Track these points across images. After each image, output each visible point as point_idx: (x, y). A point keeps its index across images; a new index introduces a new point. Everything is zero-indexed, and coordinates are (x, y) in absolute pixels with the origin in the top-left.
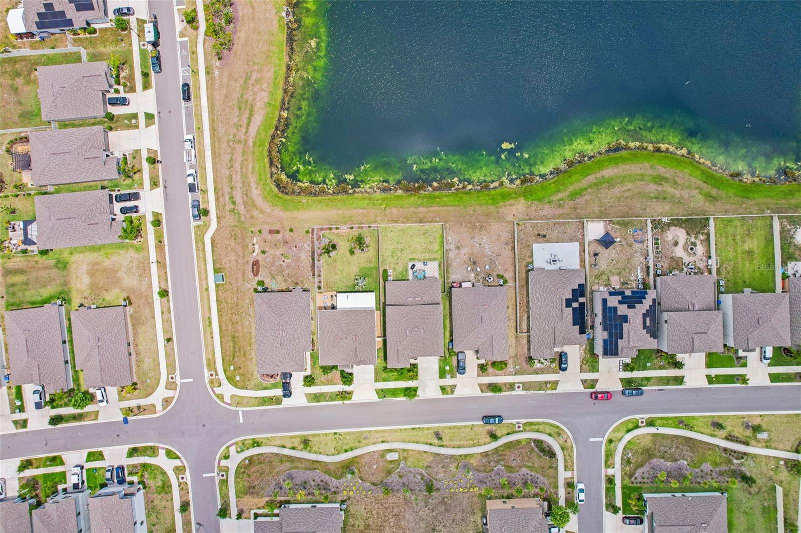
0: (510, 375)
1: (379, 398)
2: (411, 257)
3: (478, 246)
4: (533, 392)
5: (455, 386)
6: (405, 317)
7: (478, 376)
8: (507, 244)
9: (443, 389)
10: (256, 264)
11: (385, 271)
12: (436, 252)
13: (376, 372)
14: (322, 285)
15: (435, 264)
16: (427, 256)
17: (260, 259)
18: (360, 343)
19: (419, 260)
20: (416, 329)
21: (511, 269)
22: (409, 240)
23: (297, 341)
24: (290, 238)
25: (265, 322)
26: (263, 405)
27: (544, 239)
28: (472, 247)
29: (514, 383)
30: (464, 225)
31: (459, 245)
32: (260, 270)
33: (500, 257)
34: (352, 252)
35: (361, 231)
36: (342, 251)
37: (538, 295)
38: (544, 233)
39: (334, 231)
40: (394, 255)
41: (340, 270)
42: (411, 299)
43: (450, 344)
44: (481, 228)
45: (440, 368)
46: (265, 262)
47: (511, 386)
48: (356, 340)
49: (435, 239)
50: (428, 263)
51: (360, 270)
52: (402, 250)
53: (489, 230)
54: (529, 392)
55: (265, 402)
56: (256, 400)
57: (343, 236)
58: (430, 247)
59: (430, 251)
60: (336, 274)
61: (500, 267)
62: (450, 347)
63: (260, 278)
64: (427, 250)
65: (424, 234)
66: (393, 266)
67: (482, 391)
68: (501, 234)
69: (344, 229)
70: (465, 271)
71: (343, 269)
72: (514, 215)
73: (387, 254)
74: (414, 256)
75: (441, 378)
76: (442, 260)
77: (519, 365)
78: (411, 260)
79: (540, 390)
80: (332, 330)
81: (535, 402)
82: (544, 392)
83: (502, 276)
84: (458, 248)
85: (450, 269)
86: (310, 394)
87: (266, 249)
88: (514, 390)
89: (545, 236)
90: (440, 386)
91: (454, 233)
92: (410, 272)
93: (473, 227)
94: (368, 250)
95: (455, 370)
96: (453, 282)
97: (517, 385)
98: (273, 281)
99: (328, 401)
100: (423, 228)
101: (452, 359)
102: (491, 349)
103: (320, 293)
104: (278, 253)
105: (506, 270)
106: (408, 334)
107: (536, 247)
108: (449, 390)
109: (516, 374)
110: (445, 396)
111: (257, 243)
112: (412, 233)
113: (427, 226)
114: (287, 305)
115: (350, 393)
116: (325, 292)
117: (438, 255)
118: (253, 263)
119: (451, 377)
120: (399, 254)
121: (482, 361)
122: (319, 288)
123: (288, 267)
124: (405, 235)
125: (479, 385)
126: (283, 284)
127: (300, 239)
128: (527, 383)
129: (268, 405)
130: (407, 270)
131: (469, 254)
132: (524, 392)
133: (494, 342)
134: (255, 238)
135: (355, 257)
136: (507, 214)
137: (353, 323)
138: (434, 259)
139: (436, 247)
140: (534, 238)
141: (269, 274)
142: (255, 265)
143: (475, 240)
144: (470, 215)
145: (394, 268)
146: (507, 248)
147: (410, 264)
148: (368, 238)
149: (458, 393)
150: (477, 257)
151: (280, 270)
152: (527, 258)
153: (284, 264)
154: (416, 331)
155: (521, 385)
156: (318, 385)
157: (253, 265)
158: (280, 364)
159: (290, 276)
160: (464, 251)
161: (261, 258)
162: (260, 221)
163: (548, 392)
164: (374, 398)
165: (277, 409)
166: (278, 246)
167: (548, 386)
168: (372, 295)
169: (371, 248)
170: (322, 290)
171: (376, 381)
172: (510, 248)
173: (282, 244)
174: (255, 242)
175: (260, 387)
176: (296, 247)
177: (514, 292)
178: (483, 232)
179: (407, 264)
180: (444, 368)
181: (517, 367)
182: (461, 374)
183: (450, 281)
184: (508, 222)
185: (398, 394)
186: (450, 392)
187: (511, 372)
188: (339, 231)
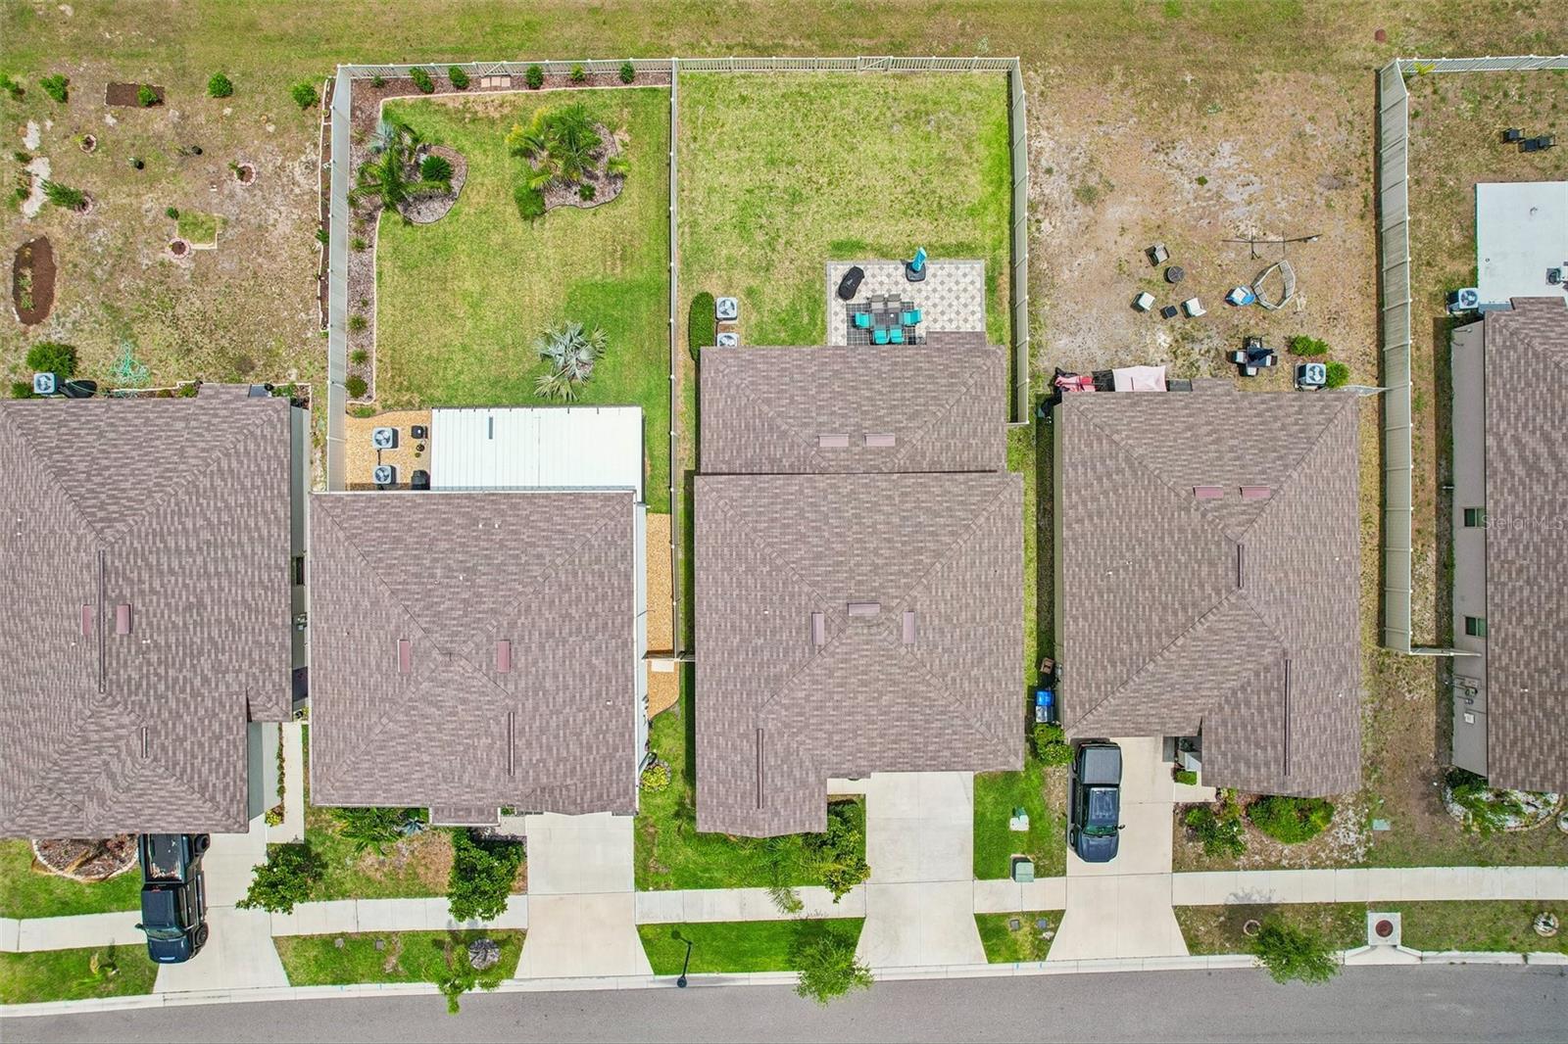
0: (1339, 864)
1: (658, 971)
2: (843, 237)
3: (1188, 187)
4: (1455, 955)
5: (1057, 916)
6: (802, 538)
7: (1179, 865)
8: (1340, 181)
9: (993, 931)
10: (35, 257)
11: (703, 303)
12: (972, 212)
13: (644, 841)
14: (373, 374)
15: (969, 276)
16: (924, 231)
17: (55, 232)
18: (538, 688)
19: (884, 254)
20: (870, 611)
21: (1364, 313)
22: (829, 145)
23: (205, 664)
24: (218, 129)
25: (31, 554)
26: (54, 996)
27: (1536, 157)
28: (1161, 191)
29: (1361, 908)
30: (1119, 78)
31: (1093, 181)
32: (58, 292)
33: (1307, 250)
34: (532, 205)
35: (580, 94)
36: (477, 198)
37: (1531, 442)
38: (1537, 128)
39: (447, 97)
40: (751, 223)
41: (466, 294)
42: (842, 442)
43: (1043, 698)
44: (1206, 99)
45: (979, 820)
46: (85, 252)
47: (1346, 922)
48: (511, 665)
49: (968, 148)
50: (931, 269)
51: (571, 298)
52: (796, 197)
53: (1246, 111)
54: (1436, 958)
55: (65, 977)
56: (20, 967)
57: (492, 122)
58: (945, 187)
59: (940, 209)
60: (446, 314)
61: (1302, 302)
62: (1041, 715)
63: (54, 331)
64: (921, 203)
65: (913, 118)
66: (743, 279)
67: (1194, 946)
68: (1309, 128)
69: (495, 89)
70: (1124, 316)
71: (484, 293)
72: (1379, 35)
73: (715, 219)
74: (857, 229)
75: (982, 871)
76: (1004, 254)
77: (1385, 812)
78: (840, 249)
79: (1494, 946)
80: (375, 603)
81: (1467, 1011)
82: (1514, 958)
83: (1321, 348)
84: (1087, 195)
85: (1045, 306)
86: (305, 941)
87: (92, 184)
88: (1359, 941)
89: (1537, 145)
90: (981, 919)
91: (1067, 123)
92: (836, 312)
93: (1168, 92)
94: (619, 196)
95: (1060, 832)
96: (1058, 372)
97: (1373, 919)
98: (123, 350)
99: (394, 977)
100: (905, 89)
101: (1043, 779)
102: (1278, 735)
103: (365, 413)
104: (152, 203)
105: (1333, 318)
106: (821, 637)
107: (1492, 198)
108: (1023, 936)
109: (1372, 860)
110: (1003, 969)
111: (43, 150)
112: (848, 114)
113: (932, 78)
114: (156, 462)
115: (512, 941)
116: (387, 408)
117: (987, 231)
118: (19, 252)
119: (1040, 872)
120: (780, 221)
121: (1200, 793)
122: (357, 387)
123: (201, 277)
124: (813, 122)
125: (1181, 912)
126: (174, 367)
127: (269, 136)
128: (1424, 906)
129: (80, 996)
130: (816, 304)
131: (1147, 230)
132: (1409, 957)
133: (1294, 691)
134: (32, 126)
135: (548, 229)
136: (1341, 30)
137: (500, 569)
138: (961, 250)
139: (976, 185)
140: (1483, 154)
141: (100, 312)
142: (30, 263)
143: (1178, 156)
144: (1149, 28)
145: (750, 292)
146: (1339, 204)
147: (837, 272)
148: (621, 135)
149: (1069, 953)
150: (1188, 245)
151: (162, 293)
152: (1442, 259)
153: (182, 262)
154: (869, 624)
155: (1395, 918)
156: (345, 895)
157: (21, 262)
158: (109, 790)
159: (208, 325)
160: (1115, 212)
161: (62, 225)
162: (63, 34)
163: (1539, 958)
164: (635, 970)
165: (125, 1016)
166: (152, 167)
167: (1540, 928)
168: (626, 422)
169: (633, 191)
170: (374, 398)
171: (642, 884)
172: (1357, 204)
173: (175, 157)
174: (31, 142)
175: (43, 898)
176: (243, 174)
177: (1375, 431)
178: (1219, 121)
179: (819, 271)
180: (1004, 823)
181: (1381, 825)
182: (1090, 856)
183: (1046, 365)
184: (1349, 68)
185: (754, 953)
186: (1027, 949)
187: (1344, 848)
188: (471, 95)
